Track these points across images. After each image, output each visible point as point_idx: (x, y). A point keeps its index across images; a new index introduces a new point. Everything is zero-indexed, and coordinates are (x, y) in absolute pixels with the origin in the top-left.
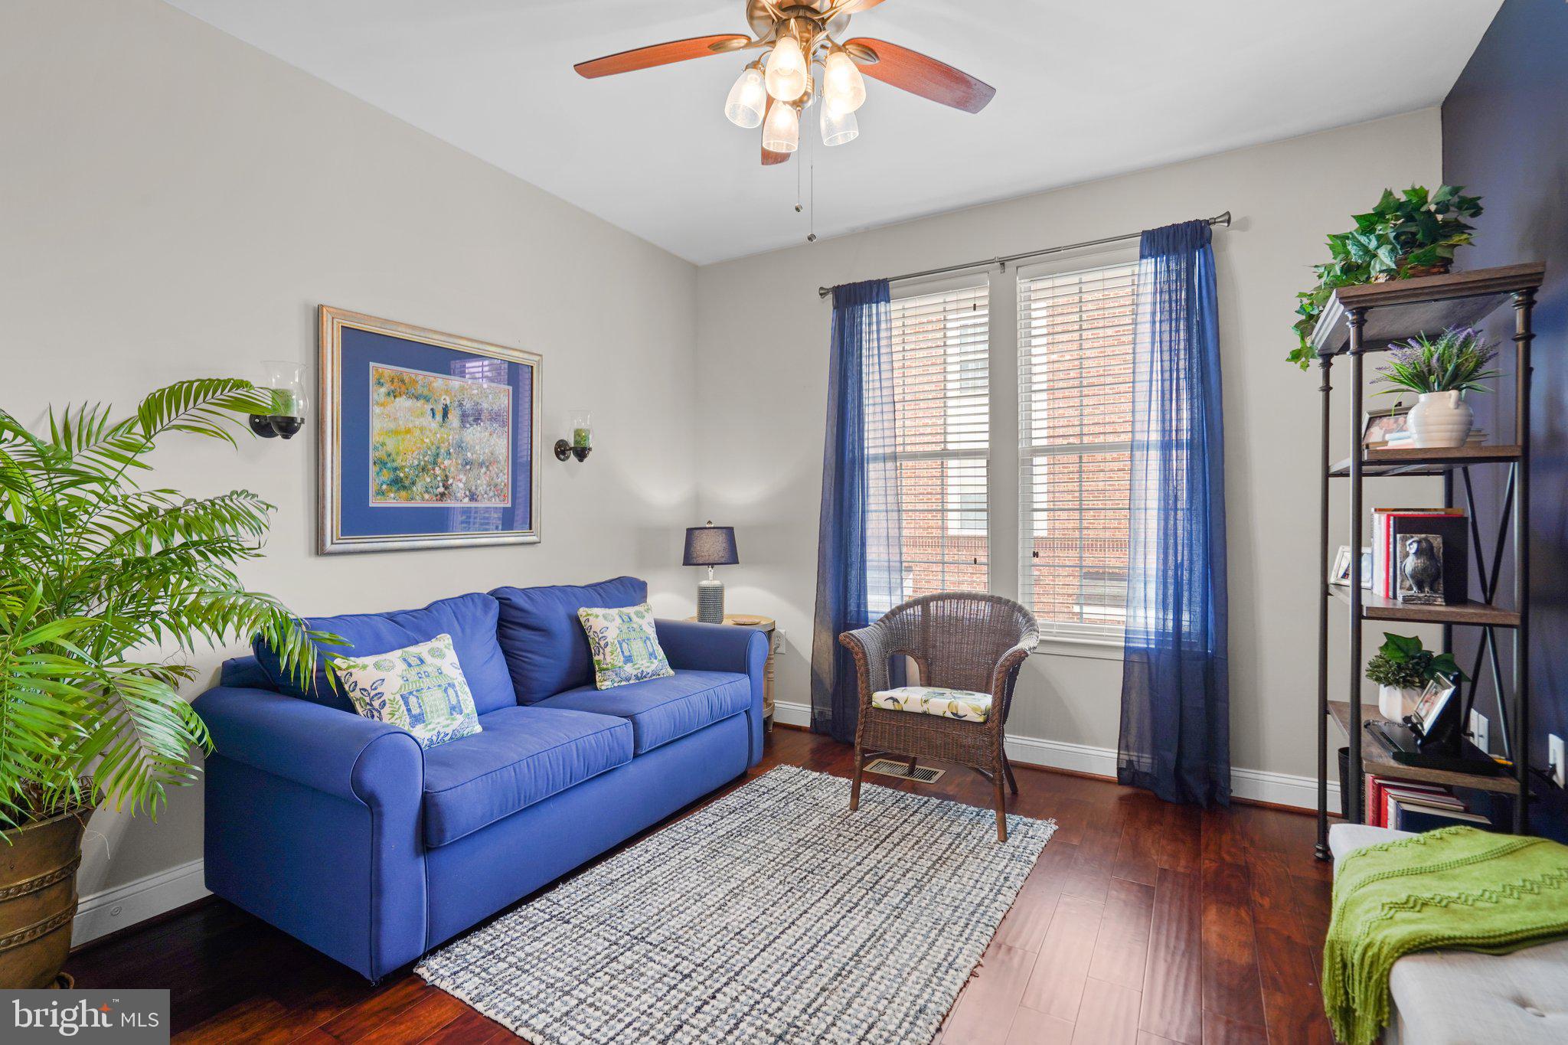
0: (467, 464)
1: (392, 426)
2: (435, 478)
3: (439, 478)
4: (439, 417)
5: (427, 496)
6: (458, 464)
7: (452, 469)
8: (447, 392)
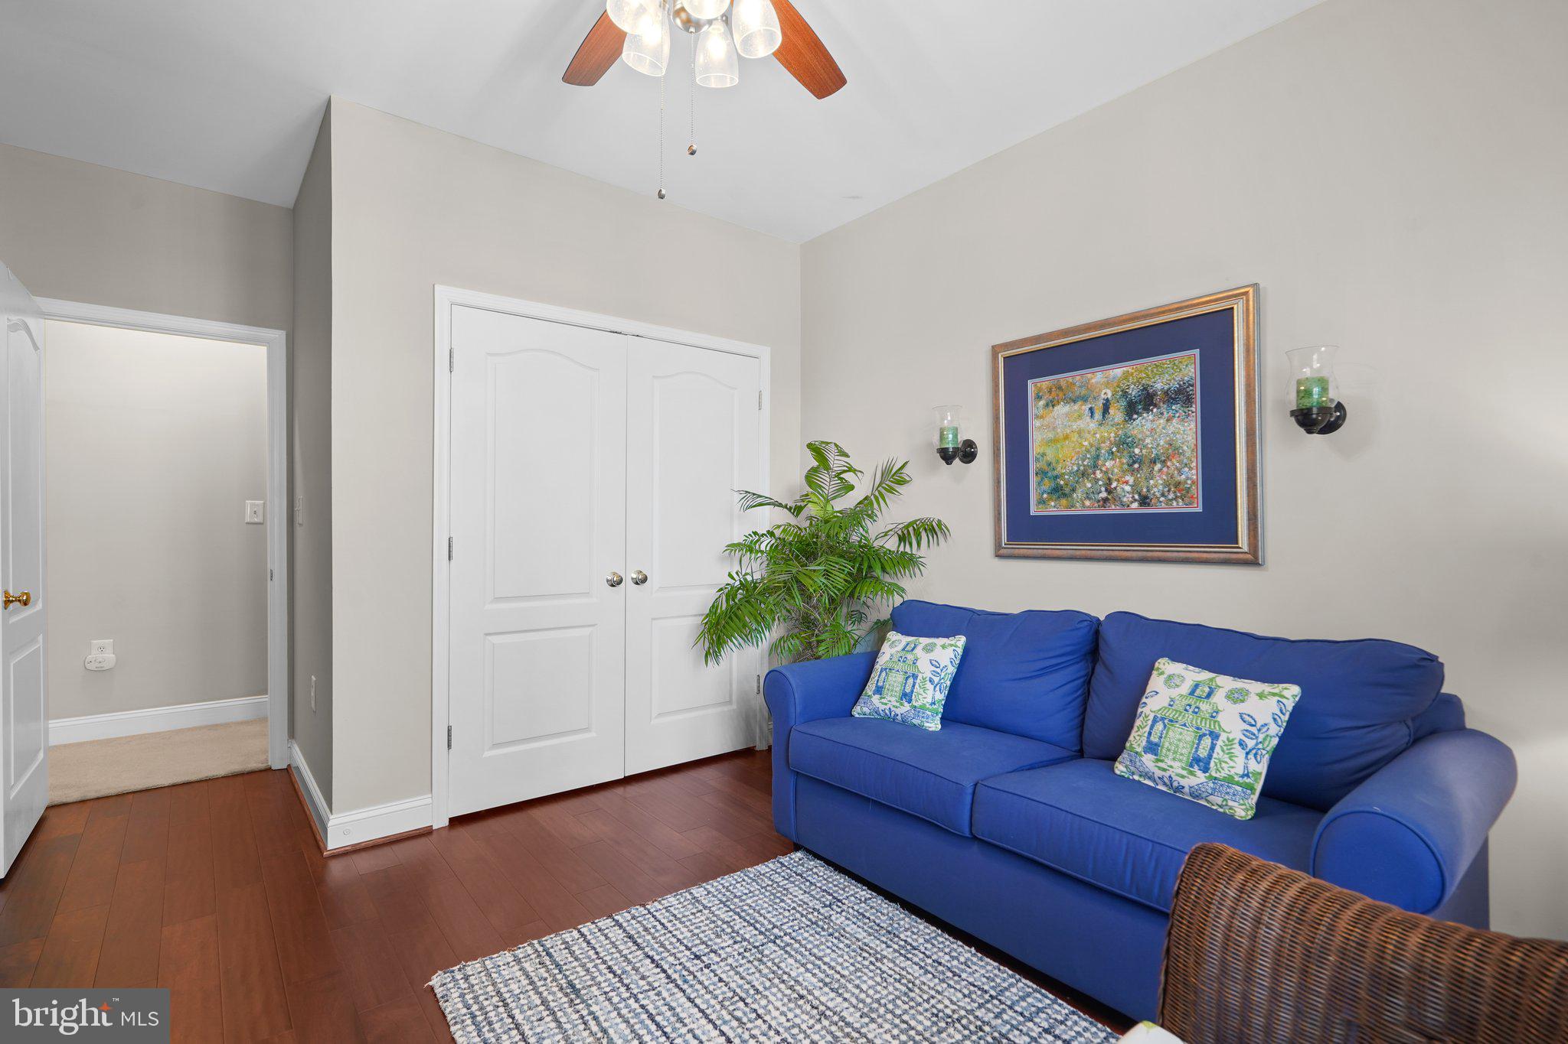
0: (1134, 462)
1: (1051, 435)
2: (1097, 483)
3: (1101, 483)
4: (1098, 415)
5: (1087, 503)
6: (1123, 464)
7: (1116, 470)
8: (1107, 385)
